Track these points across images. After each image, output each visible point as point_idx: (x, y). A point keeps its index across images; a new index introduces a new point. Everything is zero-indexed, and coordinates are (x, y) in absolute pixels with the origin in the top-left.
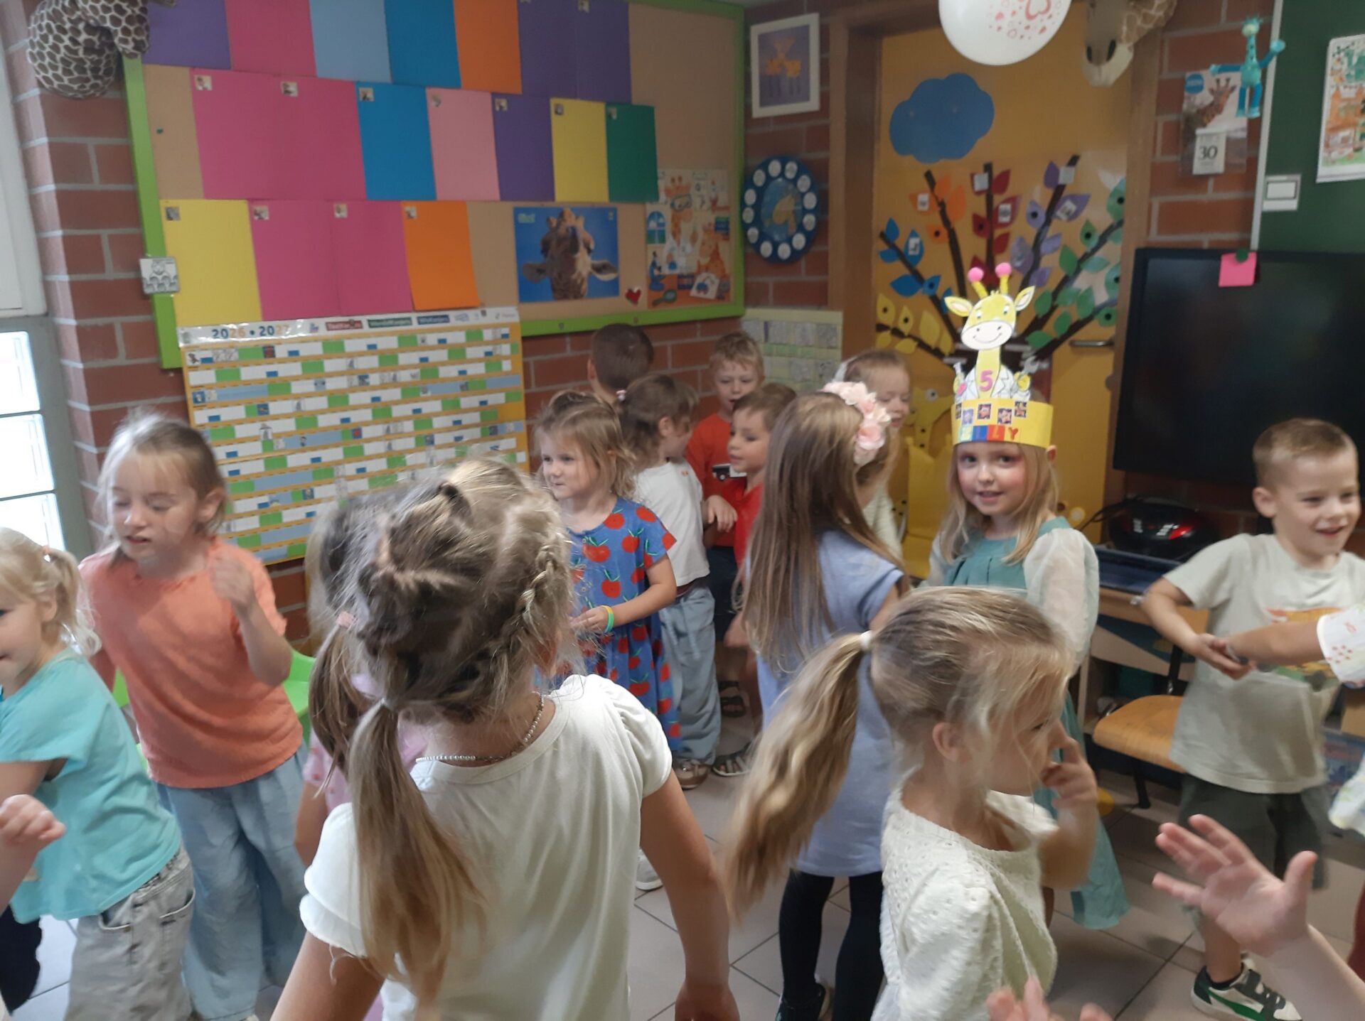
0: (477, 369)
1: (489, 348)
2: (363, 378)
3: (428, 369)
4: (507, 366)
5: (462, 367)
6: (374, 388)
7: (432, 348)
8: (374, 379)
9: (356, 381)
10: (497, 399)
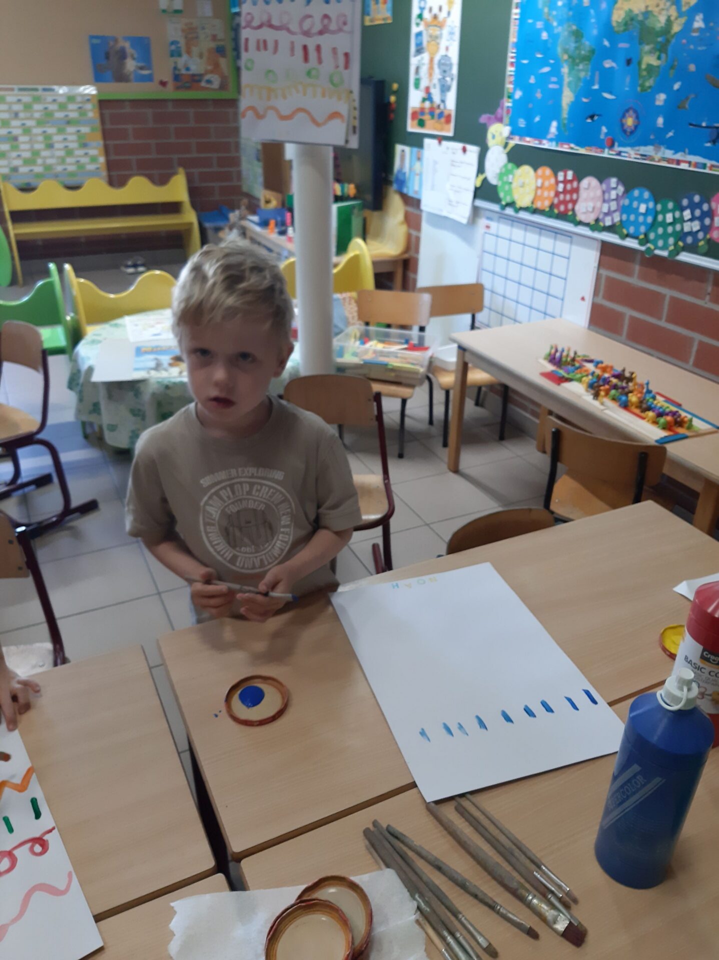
0: (73, 115)
1: (80, 105)
2: (16, 115)
3: (48, 114)
4: (91, 115)
5: (66, 113)
6: (23, 119)
7: (49, 103)
8: (22, 115)
9: (13, 115)
10: (85, 130)
